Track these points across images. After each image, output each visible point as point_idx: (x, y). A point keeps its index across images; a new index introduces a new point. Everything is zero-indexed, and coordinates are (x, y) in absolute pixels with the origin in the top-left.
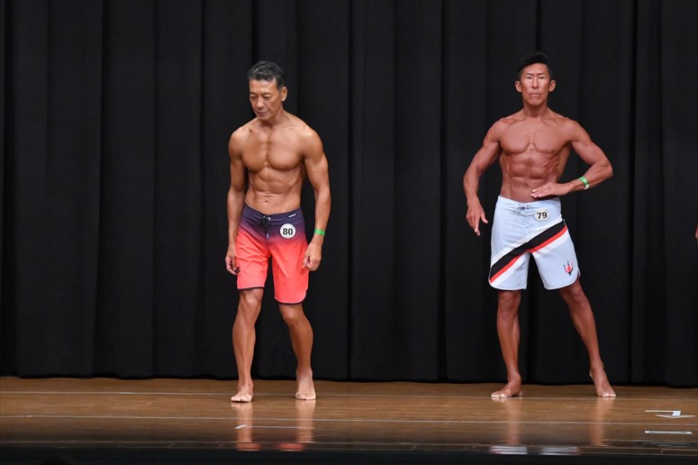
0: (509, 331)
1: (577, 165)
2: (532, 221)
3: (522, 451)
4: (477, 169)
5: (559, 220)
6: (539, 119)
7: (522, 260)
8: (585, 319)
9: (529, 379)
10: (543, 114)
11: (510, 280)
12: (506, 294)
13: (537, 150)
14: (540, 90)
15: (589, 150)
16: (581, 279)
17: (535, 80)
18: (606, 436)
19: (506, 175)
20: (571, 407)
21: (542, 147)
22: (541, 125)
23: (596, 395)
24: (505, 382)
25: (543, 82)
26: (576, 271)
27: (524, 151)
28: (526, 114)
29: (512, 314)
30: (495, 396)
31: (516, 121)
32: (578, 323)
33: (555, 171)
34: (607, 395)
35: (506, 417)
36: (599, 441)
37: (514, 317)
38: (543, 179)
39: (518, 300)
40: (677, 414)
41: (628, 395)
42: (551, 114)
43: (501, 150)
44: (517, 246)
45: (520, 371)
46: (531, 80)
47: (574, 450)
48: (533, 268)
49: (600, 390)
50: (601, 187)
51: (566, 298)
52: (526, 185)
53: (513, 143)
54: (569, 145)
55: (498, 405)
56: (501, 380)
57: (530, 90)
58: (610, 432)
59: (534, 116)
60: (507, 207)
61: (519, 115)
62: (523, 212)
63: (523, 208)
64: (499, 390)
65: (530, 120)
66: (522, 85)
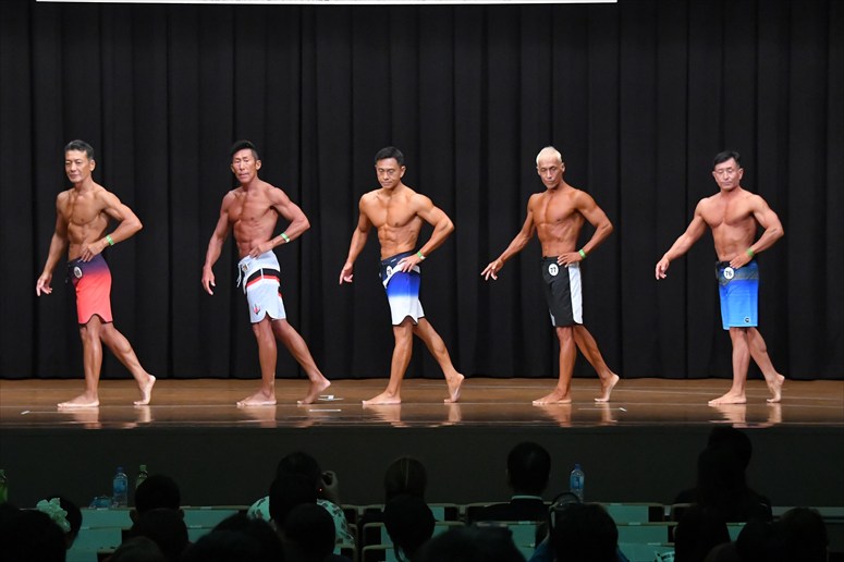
14: (247, 170)
57: (239, 172)
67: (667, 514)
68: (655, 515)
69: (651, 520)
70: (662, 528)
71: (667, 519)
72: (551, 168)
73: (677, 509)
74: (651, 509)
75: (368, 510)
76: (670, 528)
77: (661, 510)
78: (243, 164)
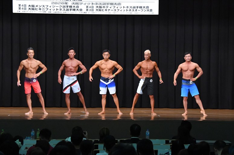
2: (71, 80)
4: (61, 70)
10: (73, 59)
15: (82, 66)
19: (66, 71)
26: (80, 89)
33: (76, 70)
39: (69, 95)
51: (78, 95)
52: (70, 73)
53: (67, 65)
67: (170, 142)
68: (167, 142)
69: (166, 144)
70: (169, 146)
71: (170, 143)
72: (147, 55)
73: (172, 141)
74: (166, 141)
75: (95, 141)
76: (171, 146)
77: (169, 141)
78: (71, 53)
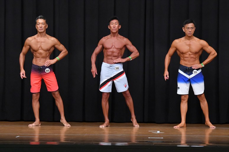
0: (105, 105)
1: (128, 53)
2: (114, 70)
3: (110, 144)
4: (96, 54)
5: (122, 70)
6: (116, 37)
7: (110, 83)
8: (130, 102)
9: (112, 121)
10: (117, 36)
11: (106, 89)
12: (105, 94)
13: (115, 48)
14: (116, 28)
15: (132, 48)
16: (129, 89)
17: (114, 25)
18: (136, 139)
19: (105, 56)
20: (125, 130)
21: (117, 47)
22: (116, 40)
23: (133, 126)
24: (104, 122)
25: (117, 26)
26: (128, 87)
27: (111, 48)
28: (111, 36)
29: (106, 100)
30: (101, 127)
31: (108, 38)
32: (128, 103)
33: (121, 54)
34: (137, 126)
35: (104, 133)
36: (134, 141)
37: (107, 101)
38: (117, 57)
39: (109, 96)
40: (158, 132)
41: (143, 126)
42: (120, 36)
43: (103, 47)
44: (109, 78)
45: (109, 118)
46: (113, 25)
47: (126, 144)
48: (114, 85)
49: (134, 125)
50: (136, 60)
51: (124, 95)
52: (112, 59)
53: (107, 45)
54: (125, 46)
55: (102, 129)
56: (102, 121)
57: (113, 28)
58: (137, 138)
59: (114, 36)
60: (106, 66)
61: (109, 36)
62: (111, 67)
63: (111, 66)
64: (102, 124)
65: (113, 37)
66: (110, 27)
